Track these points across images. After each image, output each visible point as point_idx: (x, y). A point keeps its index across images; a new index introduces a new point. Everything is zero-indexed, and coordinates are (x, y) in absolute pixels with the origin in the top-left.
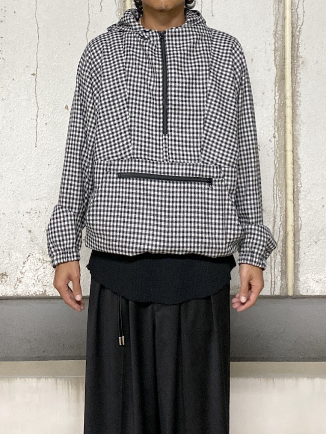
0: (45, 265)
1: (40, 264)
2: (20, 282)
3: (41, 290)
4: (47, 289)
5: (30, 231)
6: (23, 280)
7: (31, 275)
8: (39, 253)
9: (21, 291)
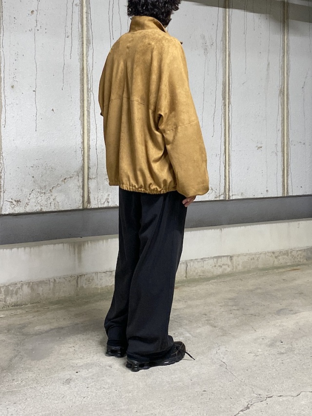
0: (42, 195)
1: (39, 194)
2: (28, 205)
3: (39, 208)
4: (43, 208)
5: (33, 177)
6: (29, 204)
7: (34, 200)
8: (38, 188)
9: (28, 209)
